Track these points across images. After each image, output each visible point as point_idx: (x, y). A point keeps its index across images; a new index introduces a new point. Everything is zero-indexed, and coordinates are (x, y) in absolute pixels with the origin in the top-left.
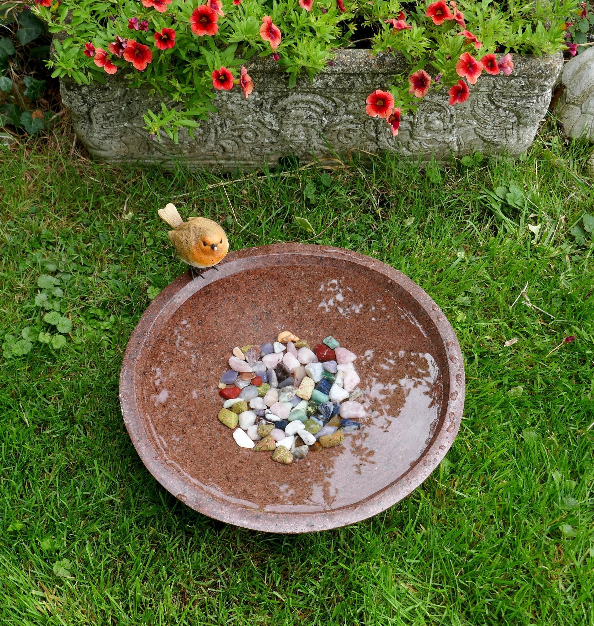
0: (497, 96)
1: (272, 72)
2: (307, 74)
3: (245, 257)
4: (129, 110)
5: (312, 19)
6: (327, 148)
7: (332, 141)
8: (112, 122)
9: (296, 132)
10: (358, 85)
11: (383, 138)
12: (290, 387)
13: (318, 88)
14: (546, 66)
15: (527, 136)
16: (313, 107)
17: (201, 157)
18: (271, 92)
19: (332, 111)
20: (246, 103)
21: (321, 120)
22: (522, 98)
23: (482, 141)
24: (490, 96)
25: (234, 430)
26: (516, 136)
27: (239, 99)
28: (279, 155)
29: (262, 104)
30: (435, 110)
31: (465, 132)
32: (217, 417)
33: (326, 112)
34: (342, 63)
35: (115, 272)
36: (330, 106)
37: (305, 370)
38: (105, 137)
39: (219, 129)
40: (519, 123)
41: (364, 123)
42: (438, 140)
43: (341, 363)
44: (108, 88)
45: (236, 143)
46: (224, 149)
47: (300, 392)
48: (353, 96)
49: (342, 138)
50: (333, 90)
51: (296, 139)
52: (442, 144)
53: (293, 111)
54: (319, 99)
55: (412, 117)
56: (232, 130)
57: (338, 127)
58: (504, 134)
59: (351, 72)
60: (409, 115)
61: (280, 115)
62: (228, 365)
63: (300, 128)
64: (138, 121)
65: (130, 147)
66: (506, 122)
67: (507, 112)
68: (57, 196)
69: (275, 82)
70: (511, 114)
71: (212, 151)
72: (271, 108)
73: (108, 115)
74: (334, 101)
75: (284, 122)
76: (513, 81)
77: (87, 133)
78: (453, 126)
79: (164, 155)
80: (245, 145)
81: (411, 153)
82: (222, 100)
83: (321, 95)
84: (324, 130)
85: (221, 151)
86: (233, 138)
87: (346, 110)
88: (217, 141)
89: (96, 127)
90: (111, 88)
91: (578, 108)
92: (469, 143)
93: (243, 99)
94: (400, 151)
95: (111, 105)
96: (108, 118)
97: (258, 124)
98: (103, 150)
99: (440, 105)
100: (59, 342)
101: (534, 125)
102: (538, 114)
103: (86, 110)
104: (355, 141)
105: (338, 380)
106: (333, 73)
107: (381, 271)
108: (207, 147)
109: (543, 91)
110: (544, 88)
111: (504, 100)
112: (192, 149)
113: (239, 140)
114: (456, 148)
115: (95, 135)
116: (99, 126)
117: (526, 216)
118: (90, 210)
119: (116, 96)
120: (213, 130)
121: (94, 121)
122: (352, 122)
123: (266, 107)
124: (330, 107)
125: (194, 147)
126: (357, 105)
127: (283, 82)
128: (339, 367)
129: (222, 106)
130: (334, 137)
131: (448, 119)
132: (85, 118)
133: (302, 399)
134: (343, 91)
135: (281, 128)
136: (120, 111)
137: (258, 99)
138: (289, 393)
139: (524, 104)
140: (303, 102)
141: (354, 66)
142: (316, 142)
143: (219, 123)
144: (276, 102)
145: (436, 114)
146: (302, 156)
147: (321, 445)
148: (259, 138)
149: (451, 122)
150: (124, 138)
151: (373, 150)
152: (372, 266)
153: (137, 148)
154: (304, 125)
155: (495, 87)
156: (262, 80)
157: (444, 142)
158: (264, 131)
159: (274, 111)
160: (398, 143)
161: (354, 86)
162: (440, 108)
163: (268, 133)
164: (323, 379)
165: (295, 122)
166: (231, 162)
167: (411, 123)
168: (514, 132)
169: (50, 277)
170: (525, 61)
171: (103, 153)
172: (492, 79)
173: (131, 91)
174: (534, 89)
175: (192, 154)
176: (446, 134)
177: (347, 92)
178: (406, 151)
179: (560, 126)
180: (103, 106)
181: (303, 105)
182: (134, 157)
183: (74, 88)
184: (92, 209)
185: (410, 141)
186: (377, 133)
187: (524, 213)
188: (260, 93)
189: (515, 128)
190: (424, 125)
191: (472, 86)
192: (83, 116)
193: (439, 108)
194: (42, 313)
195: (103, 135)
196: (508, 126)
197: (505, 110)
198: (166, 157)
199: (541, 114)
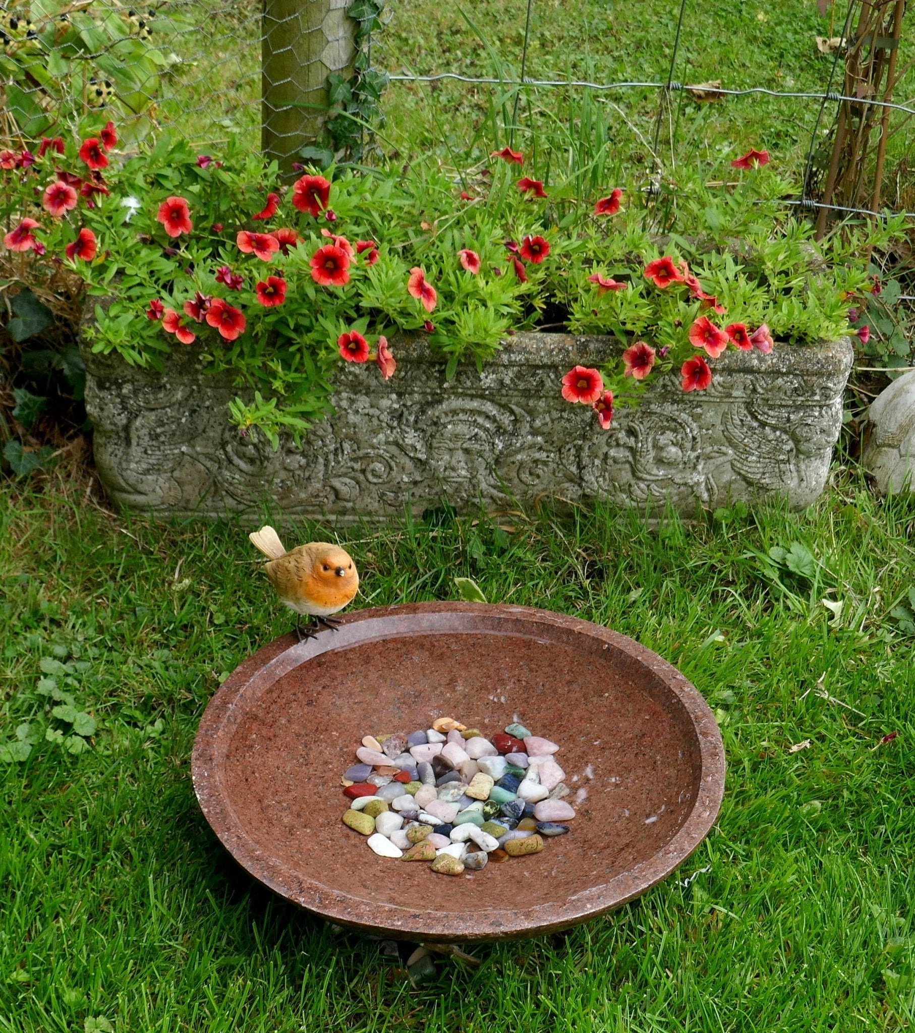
0: (759, 406)
1: (420, 361)
2: (473, 364)
3: (379, 616)
4: (192, 422)
5: (481, 283)
6: (501, 495)
7: (510, 480)
8: (163, 443)
9: (454, 462)
10: (548, 384)
11: (589, 477)
12: (454, 783)
13: (489, 388)
14: (827, 358)
15: (814, 475)
16: (480, 420)
17: (299, 508)
18: (416, 395)
19: (510, 428)
20: (377, 412)
21: (493, 444)
22: (798, 408)
23: (744, 483)
24: (749, 405)
25: (369, 836)
26: (795, 474)
27: (367, 405)
28: (425, 506)
29: (401, 415)
30: (669, 429)
31: (717, 467)
32: (342, 820)
33: (500, 430)
34: (524, 350)
35: (164, 659)
36: (506, 420)
37: (477, 765)
38: (148, 470)
39: (331, 457)
40: (799, 452)
41: (560, 450)
42: (677, 481)
43: (535, 755)
44: (165, 386)
45: (358, 483)
46: (336, 492)
47: (472, 791)
48: (542, 404)
49: (525, 477)
50: (510, 392)
51: (453, 474)
52: (682, 488)
53: (449, 427)
54: (490, 408)
55: (633, 439)
56: (352, 460)
57: (519, 457)
58: (777, 470)
59: (538, 362)
60: (628, 437)
61: (428, 434)
62: (356, 757)
63: (460, 455)
64: (204, 442)
65: (186, 488)
66: (777, 450)
67: (778, 433)
68: (64, 559)
69: (424, 378)
70: (785, 437)
71: (317, 496)
72: (416, 422)
73: (159, 430)
74: (512, 412)
75: (435, 445)
76: (780, 380)
77: (120, 463)
78: (698, 458)
79: (239, 503)
80: (372, 487)
81: (634, 504)
82: (339, 407)
83: (492, 401)
84: (497, 462)
85: (332, 497)
86: (353, 474)
87: (531, 427)
88: (326, 478)
89: (135, 451)
90: (168, 386)
91: (895, 451)
92: (725, 487)
93: (372, 406)
94: (618, 500)
95: (166, 413)
96: (157, 436)
97: (394, 449)
98: (141, 493)
99: (675, 420)
100: (77, 745)
101: (822, 458)
102: (824, 435)
103: (125, 422)
104: (545, 482)
105: (531, 774)
106: (511, 364)
107: (593, 634)
108: (310, 489)
109: (828, 397)
110: (828, 392)
111: (771, 413)
112: (286, 491)
113: (361, 477)
114: (705, 496)
115: (133, 466)
116: (141, 449)
117: (820, 590)
118: (118, 578)
119: (174, 399)
120: (321, 460)
121: (134, 442)
122: (540, 449)
123: (407, 420)
124: (507, 422)
125: (289, 490)
126: (548, 419)
127: (436, 378)
128: (531, 760)
129: (339, 418)
130: (513, 474)
131: (688, 445)
132: (119, 437)
133: (475, 800)
134: (527, 394)
135: (430, 456)
136: (179, 424)
137: (396, 406)
138: (454, 790)
139: (802, 419)
140: (464, 411)
141: (542, 354)
142: (485, 482)
143: (332, 447)
144: (423, 412)
145: (670, 435)
146: (461, 509)
147: (507, 853)
148: (394, 473)
149: (693, 449)
150: (177, 474)
151: (575, 497)
152: (578, 628)
153: (197, 490)
154: (467, 451)
155: (754, 390)
156: (403, 374)
157: (685, 484)
158: (402, 461)
159: (419, 426)
160: (614, 486)
161: (543, 386)
162: (675, 425)
163: (409, 465)
164: (507, 774)
165: (452, 446)
166: (347, 518)
167: (631, 449)
168: (792, 467)
169: (57, 663)
170: (795, 351)
171: (140, 499)
172: (750, 377)
173: (199, 392)
174: (814, 394)
175: (285, 502)
176: (688, 471)
177: (533, 396)
178: (627, 500)
179: (870, 480)
180: (152, 416)
181: (465, 417)
182: (191, 506)
183: (111, 384)
184: (122, 577)
185: (633, 482)
186: (581, 467)
187: (816, 585)
188: (400, 395)
189: (793, 461)
190: (652, 454)
191: (720, 389)
192: (117, 433)
193: (673, 424)
194: (47, 707)
195: (145, 466)
196: (782, 457)
197: (774, 428)
198: (241, 507)
199: (829, 436)
